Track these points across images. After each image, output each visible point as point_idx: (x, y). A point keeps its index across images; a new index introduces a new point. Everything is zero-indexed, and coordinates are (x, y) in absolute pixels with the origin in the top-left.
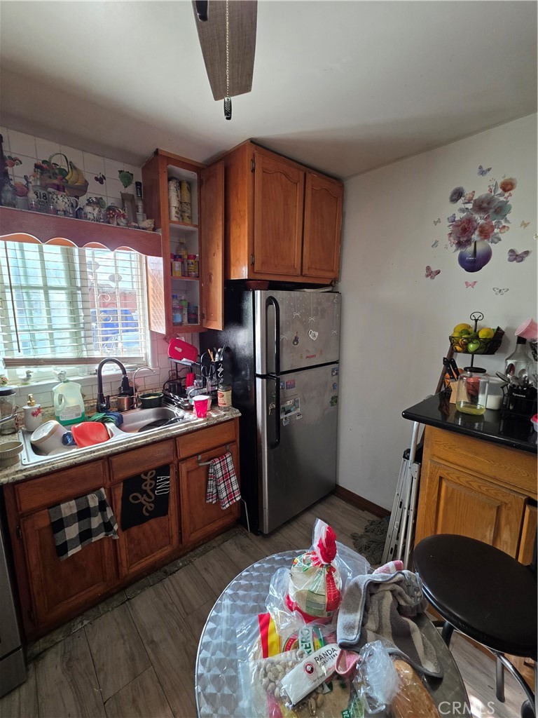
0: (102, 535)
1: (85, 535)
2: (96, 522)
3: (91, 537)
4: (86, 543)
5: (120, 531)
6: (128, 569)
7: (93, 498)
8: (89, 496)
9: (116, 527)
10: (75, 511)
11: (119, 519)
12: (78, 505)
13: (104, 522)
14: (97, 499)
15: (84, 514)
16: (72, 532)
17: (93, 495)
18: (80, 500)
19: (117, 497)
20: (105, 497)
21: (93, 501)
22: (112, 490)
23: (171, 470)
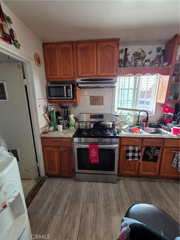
0: (137, 159)
1: (133, 157)
2: (136, 155)
3: (134, 158)
4: (133, 159)
5: (142, 160)
6: (141, 172)
7: (137, 148)
8: (136, 147)
9: (141, 159)
10: (132, 149)
11: (142, 157)
12: (133, 148)
13: (138, 156)
14: (138, 149)
15: (134, 151)
16: (130, 154)
17: (137, 147)
18: (134, 147)
19: (143, 150)
20: (140, 149)
21: (137, 149)
22: (142, 148)
23: (161, 149)
